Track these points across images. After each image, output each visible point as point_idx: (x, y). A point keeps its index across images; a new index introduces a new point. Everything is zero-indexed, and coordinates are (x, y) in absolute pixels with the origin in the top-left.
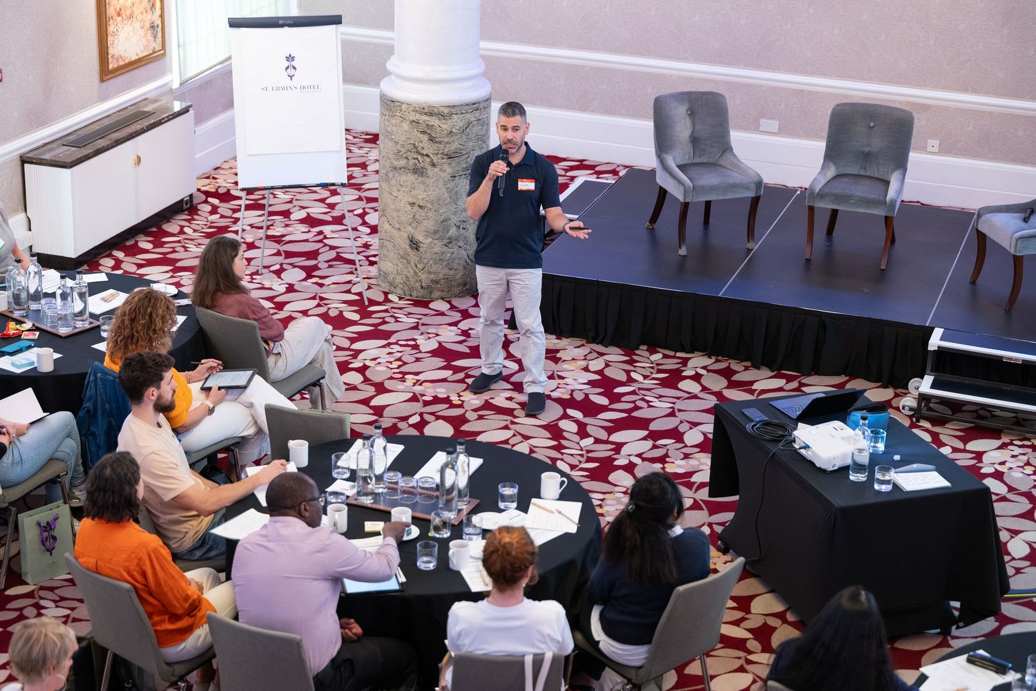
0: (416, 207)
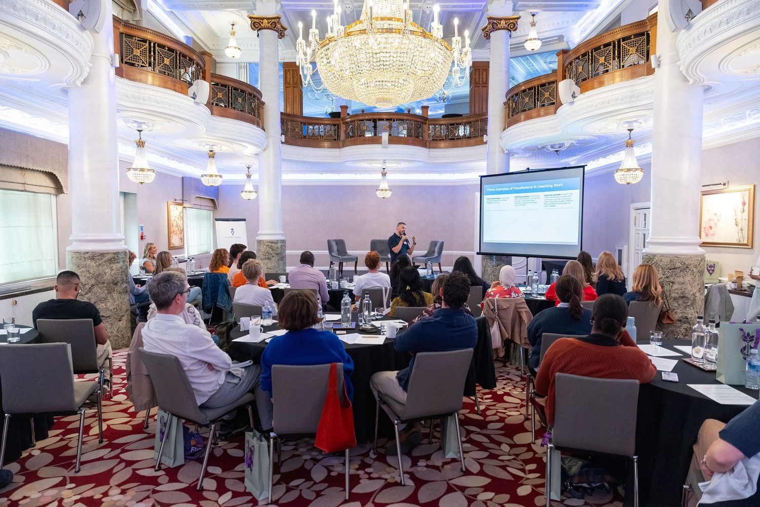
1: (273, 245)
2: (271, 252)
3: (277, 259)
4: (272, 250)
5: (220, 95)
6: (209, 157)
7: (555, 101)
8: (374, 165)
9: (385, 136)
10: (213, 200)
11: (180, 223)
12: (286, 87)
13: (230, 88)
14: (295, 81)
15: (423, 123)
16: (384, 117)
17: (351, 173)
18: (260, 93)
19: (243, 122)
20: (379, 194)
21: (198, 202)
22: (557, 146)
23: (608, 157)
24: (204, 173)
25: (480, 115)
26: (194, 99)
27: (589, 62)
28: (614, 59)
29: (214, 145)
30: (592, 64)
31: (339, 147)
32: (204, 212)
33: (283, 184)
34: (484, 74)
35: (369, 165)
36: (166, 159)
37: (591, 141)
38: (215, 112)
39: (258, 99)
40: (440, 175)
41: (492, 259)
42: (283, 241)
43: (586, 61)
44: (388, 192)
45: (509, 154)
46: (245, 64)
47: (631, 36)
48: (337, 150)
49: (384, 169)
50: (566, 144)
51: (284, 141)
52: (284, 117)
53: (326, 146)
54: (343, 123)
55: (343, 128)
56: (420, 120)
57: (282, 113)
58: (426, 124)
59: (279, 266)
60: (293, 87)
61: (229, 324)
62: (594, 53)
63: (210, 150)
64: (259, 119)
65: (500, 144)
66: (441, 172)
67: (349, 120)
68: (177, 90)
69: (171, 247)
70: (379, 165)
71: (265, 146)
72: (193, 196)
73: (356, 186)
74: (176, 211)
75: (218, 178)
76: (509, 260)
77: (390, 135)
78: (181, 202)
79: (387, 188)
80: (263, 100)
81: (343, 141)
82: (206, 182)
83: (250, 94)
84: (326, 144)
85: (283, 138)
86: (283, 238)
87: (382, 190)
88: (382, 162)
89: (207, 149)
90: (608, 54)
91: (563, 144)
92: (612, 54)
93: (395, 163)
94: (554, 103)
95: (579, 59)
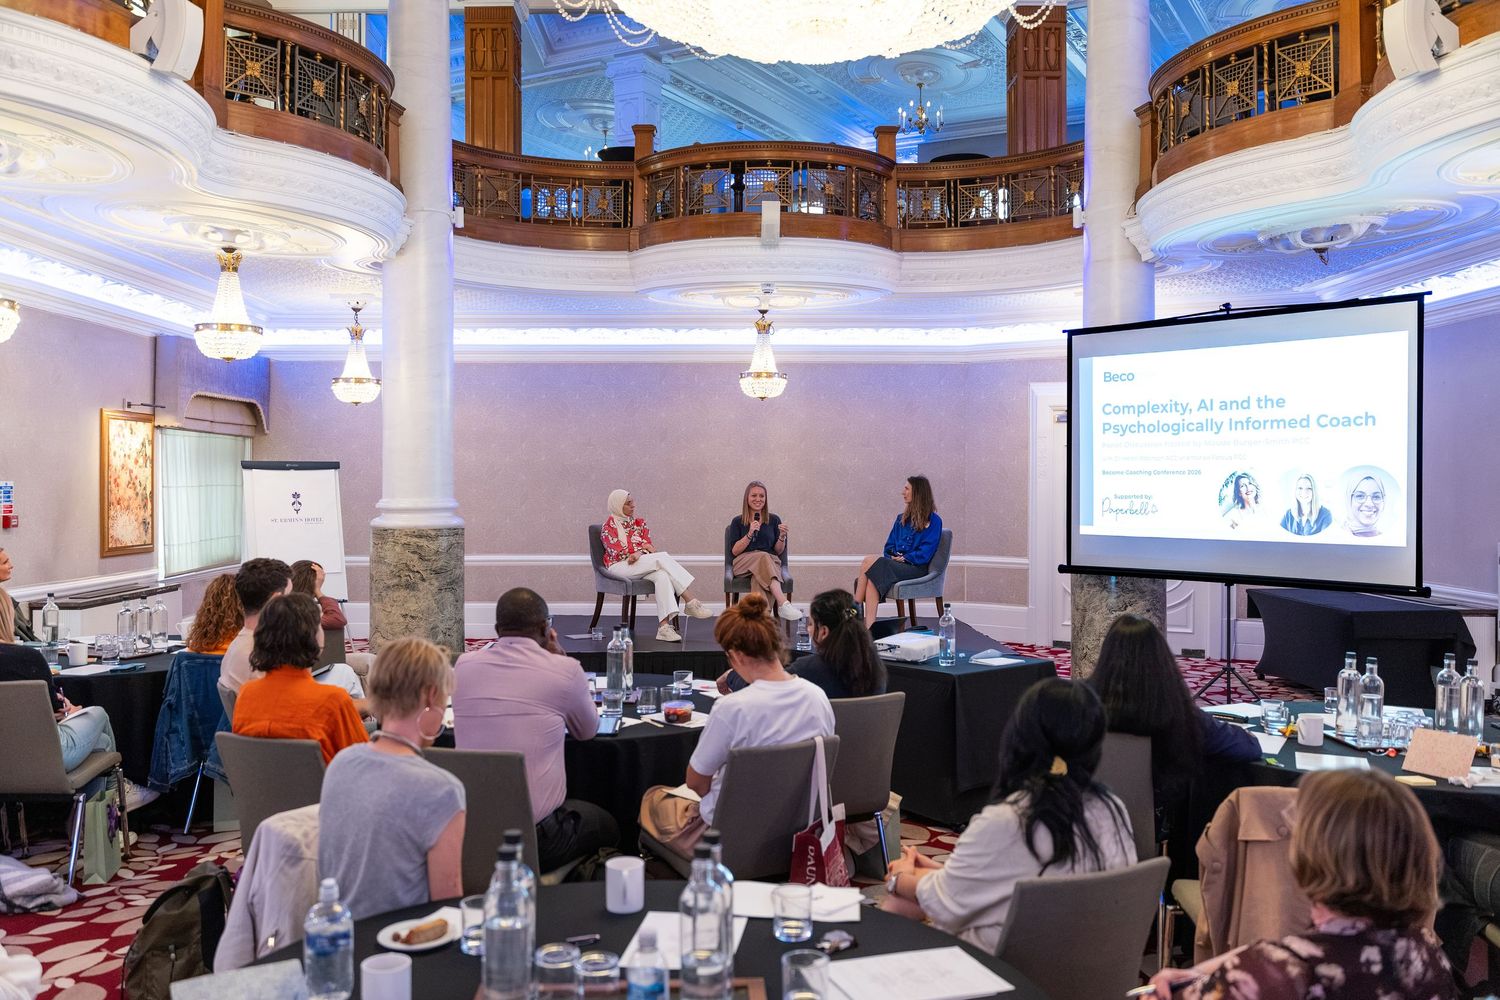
0: (408, 618)
1: (423, 542)
2: (419, 566)
3: (434, 589)
4: (421, 558)
5: (254, 69)
6: (223, 268)
7: (1331, 88)
8: (732, 301)
9: (771, 212)
10: (251, 407)
11: (143, 474)
12: (473, 79)
13: (289, 49)
14: (500, 62)
15: (879, 175)
16: (766, 155)
17: (660, 328)
18: (388, 75)
19: (327, 156)
20: (749, 387)
21: (206, 411)
22: (1322, 236)
23: (1459, 275)
24: (202, 318)
25: (1061, 150)
26: (151, 61)
27: (1204, 93)
28: (1260, 87)
29: (239, 232)
30: (1211, 97)
31: (629, 248)
32: (224, 443)
33: (458, 358)
34: (1052, 40)
35: (718, 303)
36: (96, 280)
37: (1440, 216)
38: (233, 122)
39: (381, 91)
40: (923, 331)
41: (1105, 587)
42: (456, 532)
43: (1198, 89)
44: (776, 379)
45: (1154, 266)
46: (356, 15)
47: (1299, 34)
48: (623, 255)
49: (763, 312)
50: (1355, 228)
51: (461, 224)
52: (463, 156)
53: (590, 244)
54: (641, 177)
55: (641, 189)
56: (872, 166)
57: (456, 145)
58: (889, 178)
59: (441, 606)
60: (493, 78)
61: (209, 885)
62: (1214, 73)
63: (226, 245)
64: (382, 153)
65: (1127, 235)
66: (927, 324)
67: (659, 166)
68: (89, 27)
69: (110, 550)
70: (748, 302)
71: (402, 238)
72: (188, 394)
73: (675, 366)
74: (127, 439)
75: (250, 333)
76: (1161, 590)
77: (784, 209)
78: (147, 410)
79: (773, 369)
80: (397, 96)
81: (643, 230)
82: (213, 346)
83: (354, 73)
84: (591, 238)
85: (459, 217)
86: (455, 522)
87: (759, 375)
88: (759, 291)
89: (214, 245)
90: (1246, 75)
91: (1346, 228)
92: (1255, 75)
93: (798, 295)
94: (1327, 95)
95: (1183, 84)
